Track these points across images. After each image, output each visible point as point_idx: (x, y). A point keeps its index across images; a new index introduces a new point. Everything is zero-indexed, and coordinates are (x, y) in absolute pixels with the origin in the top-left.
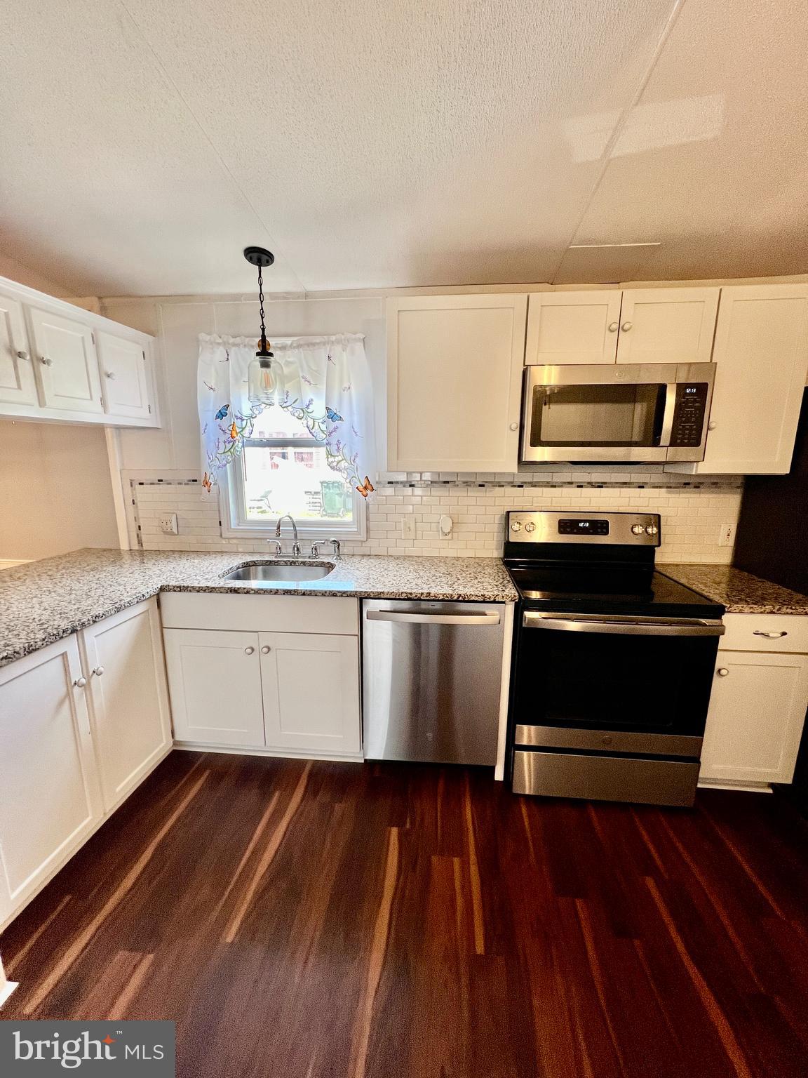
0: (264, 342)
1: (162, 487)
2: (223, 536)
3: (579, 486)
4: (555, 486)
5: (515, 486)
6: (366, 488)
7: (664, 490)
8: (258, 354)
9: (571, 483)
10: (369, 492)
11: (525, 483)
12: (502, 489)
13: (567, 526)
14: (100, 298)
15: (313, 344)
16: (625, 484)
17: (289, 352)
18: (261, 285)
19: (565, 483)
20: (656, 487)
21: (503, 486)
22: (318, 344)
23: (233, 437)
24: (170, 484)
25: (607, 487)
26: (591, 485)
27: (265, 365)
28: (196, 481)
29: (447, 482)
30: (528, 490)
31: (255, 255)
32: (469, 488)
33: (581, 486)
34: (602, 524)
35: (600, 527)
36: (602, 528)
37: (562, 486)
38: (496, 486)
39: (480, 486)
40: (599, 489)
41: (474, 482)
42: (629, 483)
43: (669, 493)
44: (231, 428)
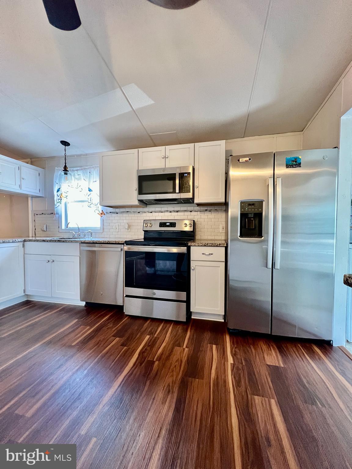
0: (65, 167)
1: (43, 215)
2: (60, 232)
3: (170, 212)
4: (162, 212)
5: (149, 212)
6: (102, 214)
7: (199, 213)
8: (63, 170)
9: (167, 211)
10: (103, 215)
11: (153, 211)
12: (145, 214)
13: (162, 225)
14: (31, 159)
15: (86, 169)
16: (185, 211)
17: (79, 171)
18: (65, 151)
19: (165, 211)
20: (196, 212)
21: (146, 212)
22: (87, 168)
23: (61, 198)
24: (45, 214)
25: (180, 212)
26: (174, 211)
27: (66, 174)
28: (52, 213)
29: (128, 212)
30: (154, 214)
31: (64, 143)
32: (135, 214)
33: (171, 212)
34: (174, 224)
35: (173, 225)
36: (174, 225)
37: (165, 212)
38: (143, 213)
39: (138, 213)
40: (177, 213)
41: (136, 211)
42: (187, 210)
43: (200, 213)
44: (60, 195)
